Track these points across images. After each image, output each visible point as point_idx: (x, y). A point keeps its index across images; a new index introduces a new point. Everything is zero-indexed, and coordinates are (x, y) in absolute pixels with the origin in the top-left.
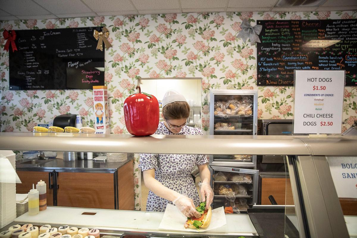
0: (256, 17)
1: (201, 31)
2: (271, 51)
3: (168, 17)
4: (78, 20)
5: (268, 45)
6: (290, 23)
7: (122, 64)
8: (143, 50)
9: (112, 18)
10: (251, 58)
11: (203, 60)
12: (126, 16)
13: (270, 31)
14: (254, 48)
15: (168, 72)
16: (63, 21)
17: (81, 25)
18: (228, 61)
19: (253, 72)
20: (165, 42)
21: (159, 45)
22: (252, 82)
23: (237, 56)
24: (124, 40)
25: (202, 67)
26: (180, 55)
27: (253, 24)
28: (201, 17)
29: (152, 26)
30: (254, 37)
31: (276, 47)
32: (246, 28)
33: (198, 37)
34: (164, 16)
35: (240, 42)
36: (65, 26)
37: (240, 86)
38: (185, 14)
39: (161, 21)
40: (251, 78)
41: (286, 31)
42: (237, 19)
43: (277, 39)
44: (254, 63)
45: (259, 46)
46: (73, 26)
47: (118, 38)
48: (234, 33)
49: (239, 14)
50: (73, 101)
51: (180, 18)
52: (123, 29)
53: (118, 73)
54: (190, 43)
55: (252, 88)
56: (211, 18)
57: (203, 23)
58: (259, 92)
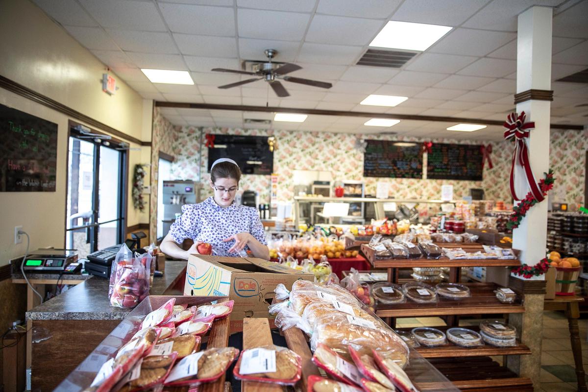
0: (364, 137)
1: (333, 143)
2: (372, 158)
3: (314, 134)
4: (257, 131)
5: (370, 154)
6: (382, 142)
7: (285, 161)
8: (298, 153)
9: (279, 131)
10: (360, 161)
11: (333, 160)
12: (288, 131)
13: (372, 146)
14: (362, 156)
15: (313, 167)
16: (246, 130)
17: (259, 134)
18: (347, 162)
19: (361, 169)
20: (311, 149)
21: (308, 150)
22: (361, 175)
23: (352, 159)
24: (286, 145)
25: (332, 165)
26: (320, 157)
27: (362, 141)
28: (333, 135)
29: (304, 139)
30: (363, 149)
31: (374, 155)
32: (358, 144)
33: (331, 147)
34: (311, 133)
35: (354, 151)
36: (247, 134)
37: (354, 177)
38: (323, 133)
39: (309, 136)
40: (360, 172)
41: (380, 146)
42: (353, 138)
43: (375, 151)
44: (362, 163)
45: (365, 154)
46: (253, 134)
47: (283, 144)
48: (352, 146)
49: (355, 135)
50: (252, 182)
51: (320, 135)
52: (285, 139)
53: (282, 166)
54: (326, 150)
55: (360, 179)
56: (339, 136)
57: (334, 139)
58: (364, 180)
